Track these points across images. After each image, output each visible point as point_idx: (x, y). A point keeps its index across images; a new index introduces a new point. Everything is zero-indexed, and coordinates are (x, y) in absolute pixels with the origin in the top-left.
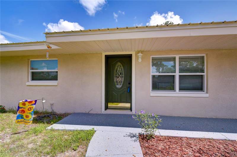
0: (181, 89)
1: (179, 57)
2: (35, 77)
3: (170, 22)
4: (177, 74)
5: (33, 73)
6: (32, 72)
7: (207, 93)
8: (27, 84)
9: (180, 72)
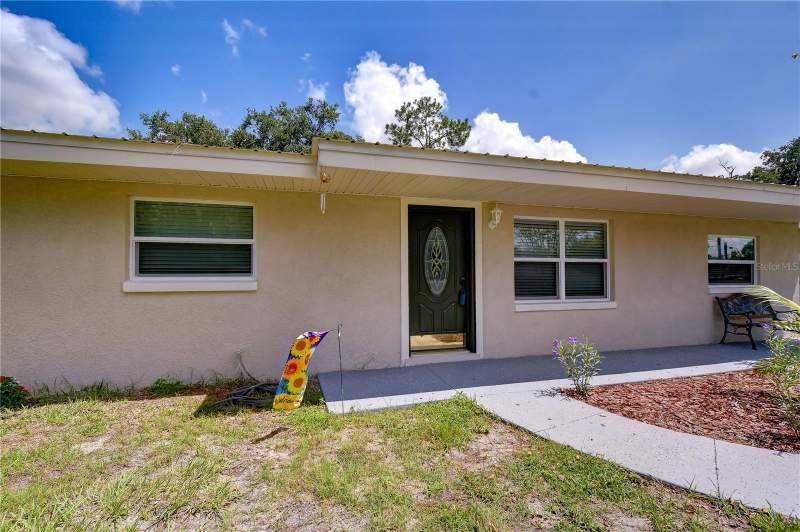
0: (569, 294)
1: (566, 222)
2: (152, 260)
3: (432, 102)
4: (562, 260)
5: (143, 247)
6: (141, 244)
7: (612, 300)
8: (128, 287)
9: (567, 256)
